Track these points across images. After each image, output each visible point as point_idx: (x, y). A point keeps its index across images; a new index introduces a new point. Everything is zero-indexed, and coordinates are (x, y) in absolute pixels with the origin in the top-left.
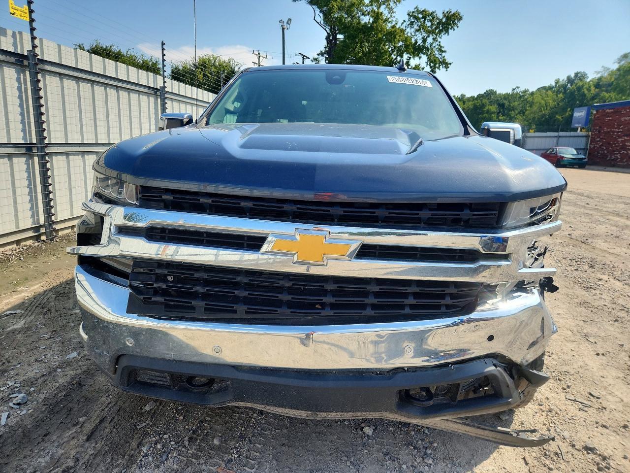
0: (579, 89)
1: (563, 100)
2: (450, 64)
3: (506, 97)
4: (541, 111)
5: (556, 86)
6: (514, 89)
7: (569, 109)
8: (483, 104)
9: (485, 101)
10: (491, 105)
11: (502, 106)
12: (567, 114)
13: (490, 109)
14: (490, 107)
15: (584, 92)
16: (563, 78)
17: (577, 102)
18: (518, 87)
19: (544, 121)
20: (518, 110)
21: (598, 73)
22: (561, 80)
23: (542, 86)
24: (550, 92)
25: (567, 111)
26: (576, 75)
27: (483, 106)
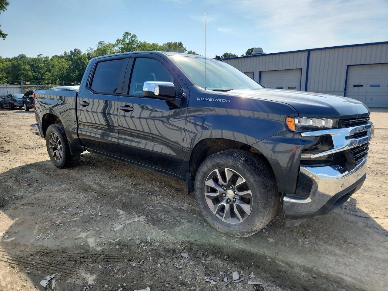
0: (80, 59)
1: (72, 65)
2: (6, 35)
3: (34, 60)
4: (61, 71)
5: (65, 56)
6: (38, 56)
7: (77, 71)
8: (19, 64)
9: (20, 62)
10: (26, 65)
11: (32, 66)
12: (77, 73)
13: (26, 68)
14: (25, 66)
15: (83, 61)
16: (68, 52)
17: (81, 67)
18: (41, 55)
19: (64, 77)
20: (45, 69)
21: (88, 51)
22: (67, 53)
23: (55, 55)
24: (63, 60)
25: (76, 71)
26: (75, 50)
27: (19, 65)
